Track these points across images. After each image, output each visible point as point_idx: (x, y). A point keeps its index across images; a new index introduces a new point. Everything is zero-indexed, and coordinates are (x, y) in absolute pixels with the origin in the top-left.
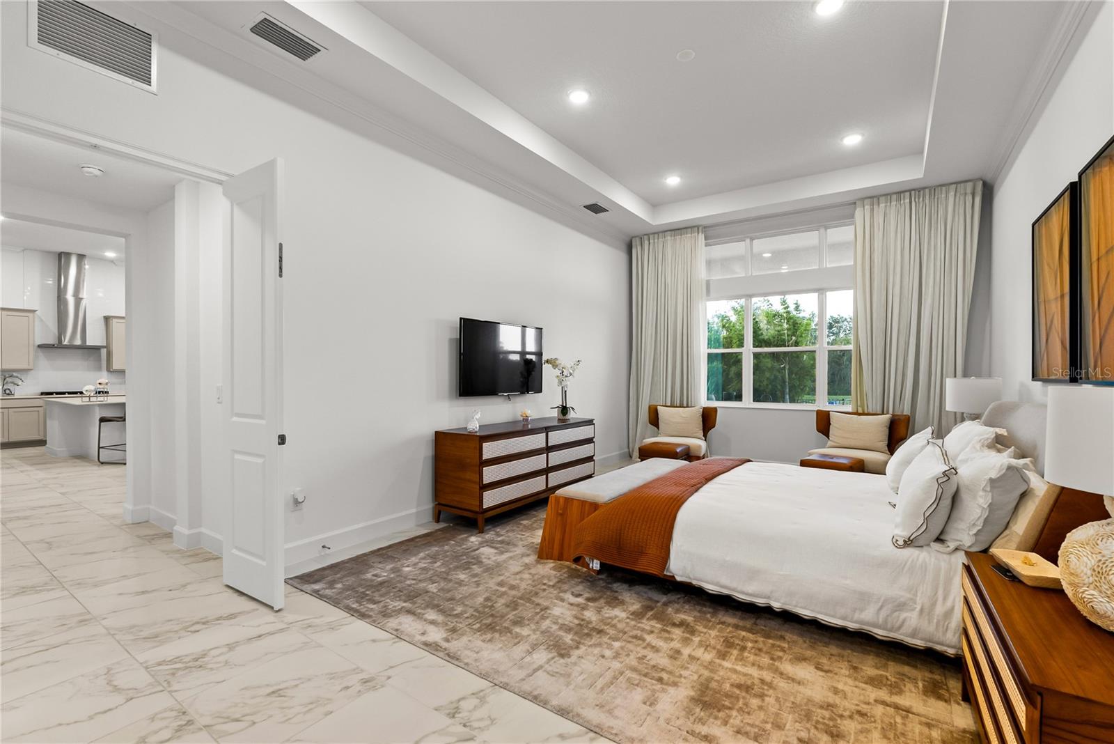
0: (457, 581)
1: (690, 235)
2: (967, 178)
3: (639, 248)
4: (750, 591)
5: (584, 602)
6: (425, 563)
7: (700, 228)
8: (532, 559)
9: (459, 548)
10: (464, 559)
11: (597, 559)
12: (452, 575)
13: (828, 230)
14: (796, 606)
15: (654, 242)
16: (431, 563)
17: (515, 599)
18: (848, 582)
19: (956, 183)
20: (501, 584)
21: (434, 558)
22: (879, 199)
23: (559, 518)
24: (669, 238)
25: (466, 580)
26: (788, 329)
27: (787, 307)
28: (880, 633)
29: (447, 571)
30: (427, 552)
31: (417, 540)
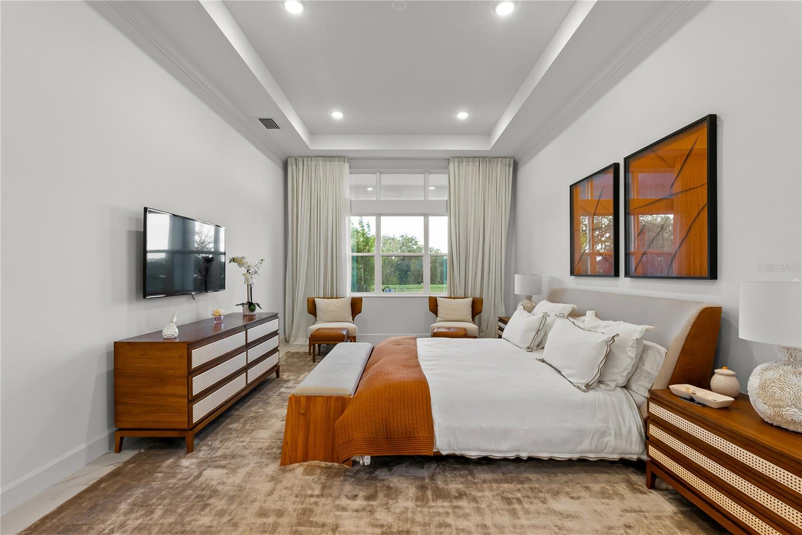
0: (202, 529)
1: (337, 163)
2: (507, 156)
3: (294, 167)
4: (505, 449)
5: (365, 503)
6: (137, 519)
7: (346, 159)
8: (273, 468)
9: (173, 481)
10: (191, 495)
11: (368, 454)
12: (190, 523)
13: (430, 175)
14: (538, 452)
15: (308, 164)
16: (145, 515)
17: (294, 528)
18: (569, 424)
19: (502, 158)
20: (263, 513)
21: (144, 505)
22: (462, 159)
23: (302, 418)
24: (321, 162)
25: (215, 523)
26: (363, 242)
27: (363, 227)
28: (592, 456)
29: (179, 520)
30: (129, 501)
31: (103, 485)
